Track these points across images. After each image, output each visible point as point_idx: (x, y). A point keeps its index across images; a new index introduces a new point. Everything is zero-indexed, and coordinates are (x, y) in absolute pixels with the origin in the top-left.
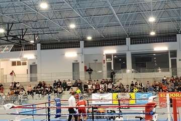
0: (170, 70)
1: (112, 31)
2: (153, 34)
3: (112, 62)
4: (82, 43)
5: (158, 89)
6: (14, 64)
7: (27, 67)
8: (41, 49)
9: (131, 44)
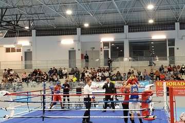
0: (168, 59)
1: (110, 18)
2: (151, 21)
3: (109, 50)
4: (79, 30)
5: (155, 78)
6: (8, 50)
7: (21, 54)
8: (37, 35)
9: (129, 32)
